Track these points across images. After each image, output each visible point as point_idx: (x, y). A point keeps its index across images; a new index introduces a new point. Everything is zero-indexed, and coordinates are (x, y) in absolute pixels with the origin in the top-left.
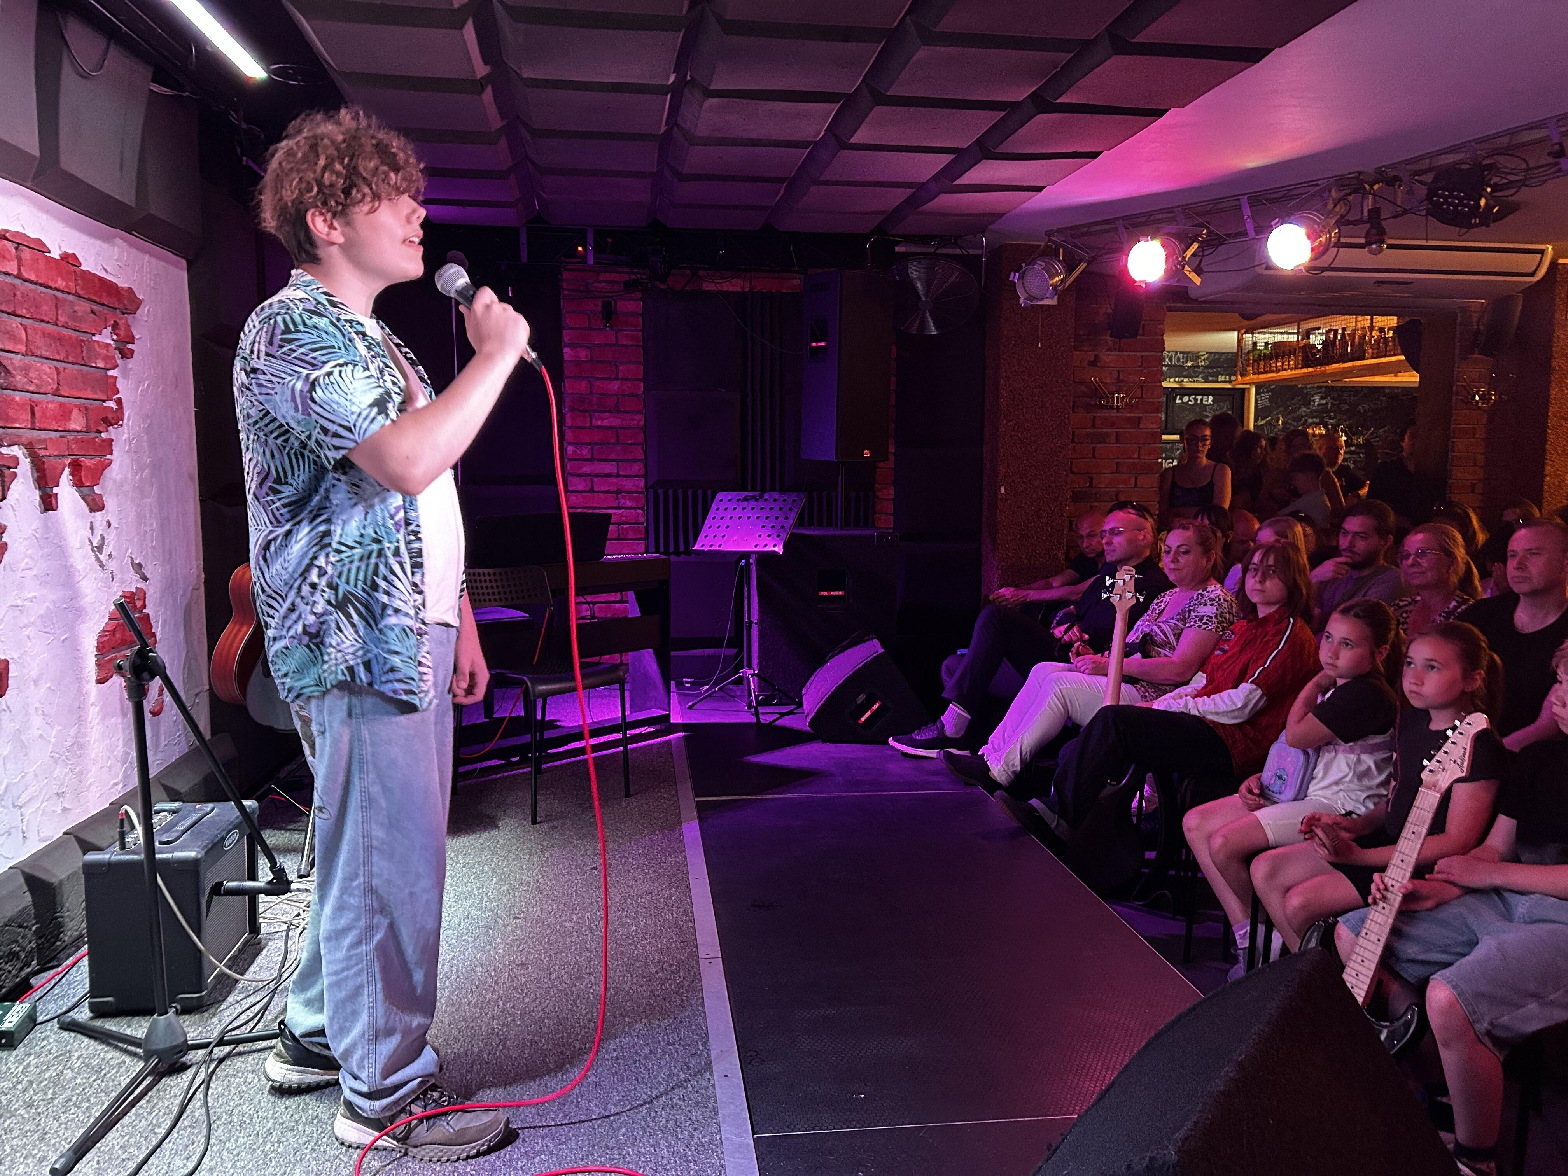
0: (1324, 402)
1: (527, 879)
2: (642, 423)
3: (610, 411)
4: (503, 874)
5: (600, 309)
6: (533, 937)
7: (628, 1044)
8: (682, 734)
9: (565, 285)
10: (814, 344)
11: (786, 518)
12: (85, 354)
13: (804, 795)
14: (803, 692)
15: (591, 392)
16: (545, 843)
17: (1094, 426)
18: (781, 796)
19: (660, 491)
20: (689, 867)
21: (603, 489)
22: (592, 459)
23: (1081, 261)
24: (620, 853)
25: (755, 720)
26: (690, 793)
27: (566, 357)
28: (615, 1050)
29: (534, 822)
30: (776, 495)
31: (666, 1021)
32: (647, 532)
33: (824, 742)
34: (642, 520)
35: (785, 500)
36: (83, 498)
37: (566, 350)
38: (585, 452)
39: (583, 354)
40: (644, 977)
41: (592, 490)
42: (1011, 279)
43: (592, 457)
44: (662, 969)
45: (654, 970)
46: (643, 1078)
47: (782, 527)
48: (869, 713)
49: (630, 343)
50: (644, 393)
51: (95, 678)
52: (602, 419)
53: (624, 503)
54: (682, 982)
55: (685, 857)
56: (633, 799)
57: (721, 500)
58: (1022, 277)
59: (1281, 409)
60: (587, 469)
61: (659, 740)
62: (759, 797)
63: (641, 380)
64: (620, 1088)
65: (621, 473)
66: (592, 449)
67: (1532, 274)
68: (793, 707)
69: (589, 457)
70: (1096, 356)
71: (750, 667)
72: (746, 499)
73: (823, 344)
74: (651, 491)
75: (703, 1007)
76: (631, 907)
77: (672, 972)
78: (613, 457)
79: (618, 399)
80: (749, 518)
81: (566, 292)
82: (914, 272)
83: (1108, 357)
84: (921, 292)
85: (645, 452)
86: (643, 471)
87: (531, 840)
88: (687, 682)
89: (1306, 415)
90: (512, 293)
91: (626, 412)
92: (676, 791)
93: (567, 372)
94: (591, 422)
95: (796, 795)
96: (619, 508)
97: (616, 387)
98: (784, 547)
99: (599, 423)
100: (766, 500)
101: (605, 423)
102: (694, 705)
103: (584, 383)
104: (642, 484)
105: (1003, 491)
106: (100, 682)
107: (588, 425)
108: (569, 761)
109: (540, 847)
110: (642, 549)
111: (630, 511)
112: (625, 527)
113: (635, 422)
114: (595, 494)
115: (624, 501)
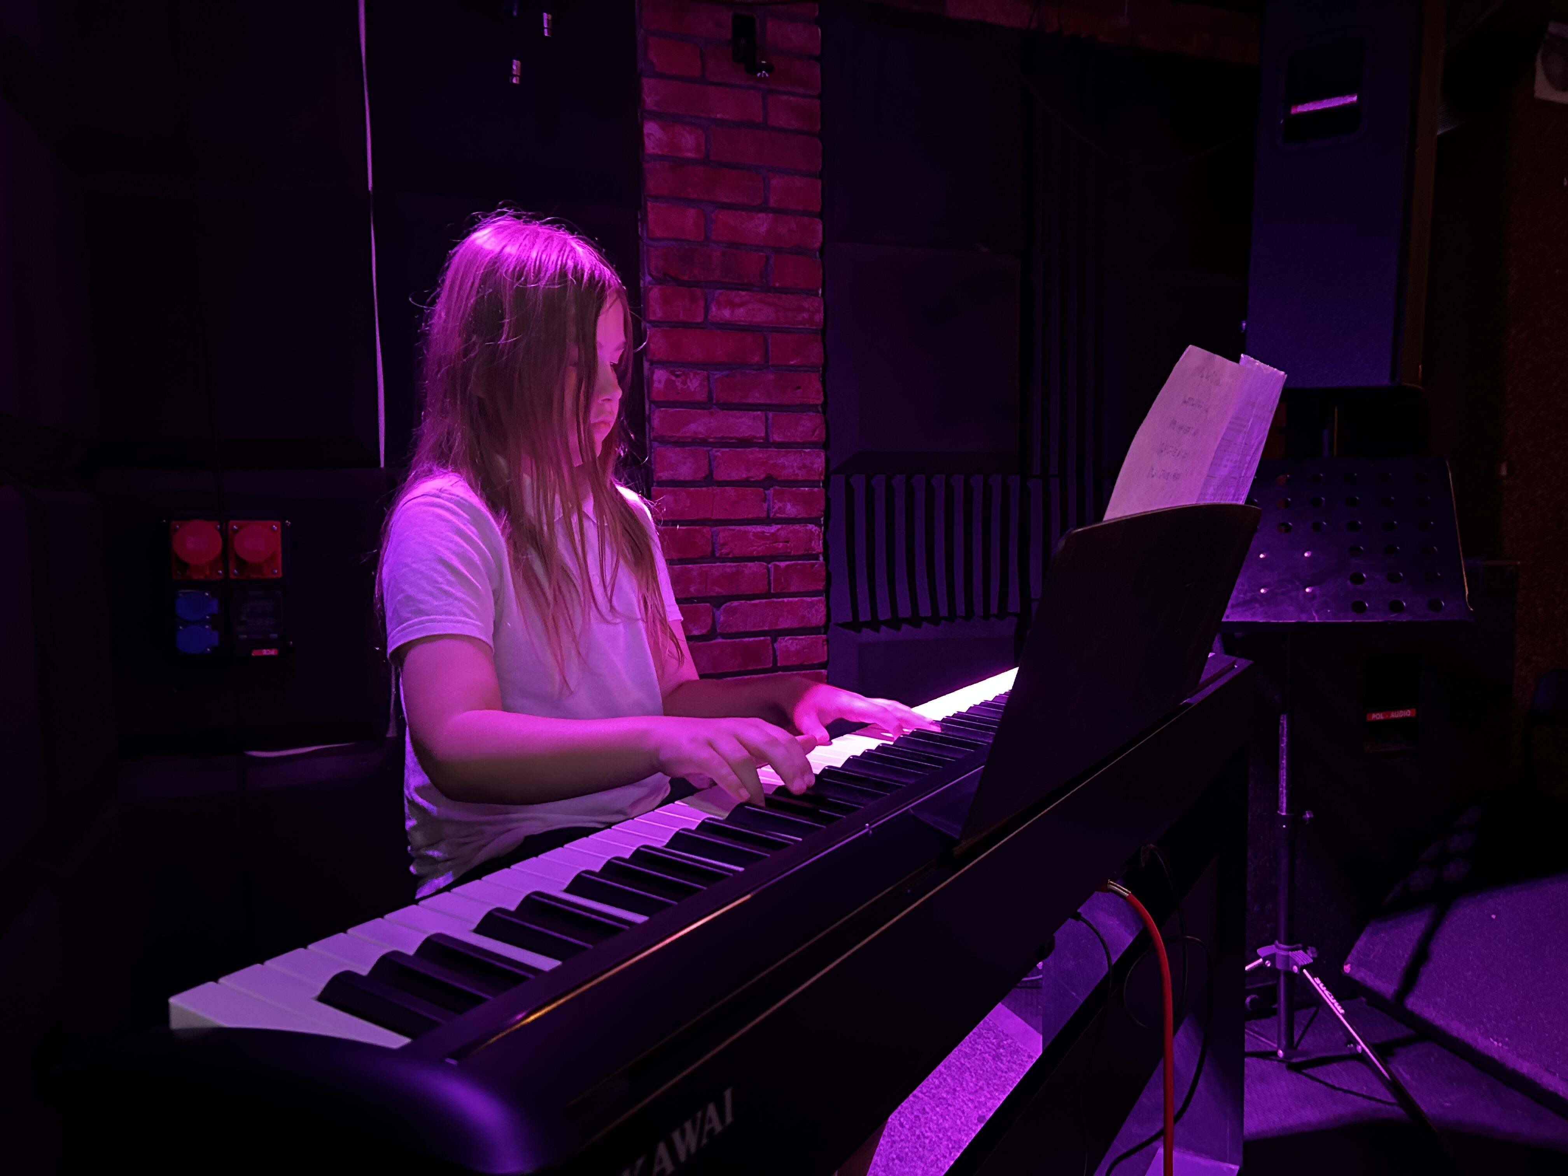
2: (819, 317)
3: (748, 288)
5: (728, 32)
15: (707, 238)
19: (858, 482)
21: (735, 476)
22: (707, 405)
27: (651, 147)
32: (830, 576)
34: (818, 546)
37: (651, 128)
38: (695, 385)
39: (689, 143)
41: (709, 480)
43: (710, 399)
49: (795, 125)
50: (823, 246)
52: (733, 306)
53: (780, 510)
60: (698, 426)
63: (814, 215)
65: (777, 438)
66: (709, 378)
69: (702, 397)
74: (837, 480)
78: (756, 397)
79: (767, 258)
85: (825, 388)
86: (820, 434)
91: (783, 291)
93: (650, 181)
94: (707, 309)
96: (769, 520)
97: (763, 229)
99: (726, 313)
101: (741, 315)
103: (691, 213)
104: (819, 463)
105: (1504, 471)
107: (700, 319)
110: (818, 617)
111: (792, 527)
112: (782, 564)
113: (805, 315)
114: (717, 490)
115: (778, 505)
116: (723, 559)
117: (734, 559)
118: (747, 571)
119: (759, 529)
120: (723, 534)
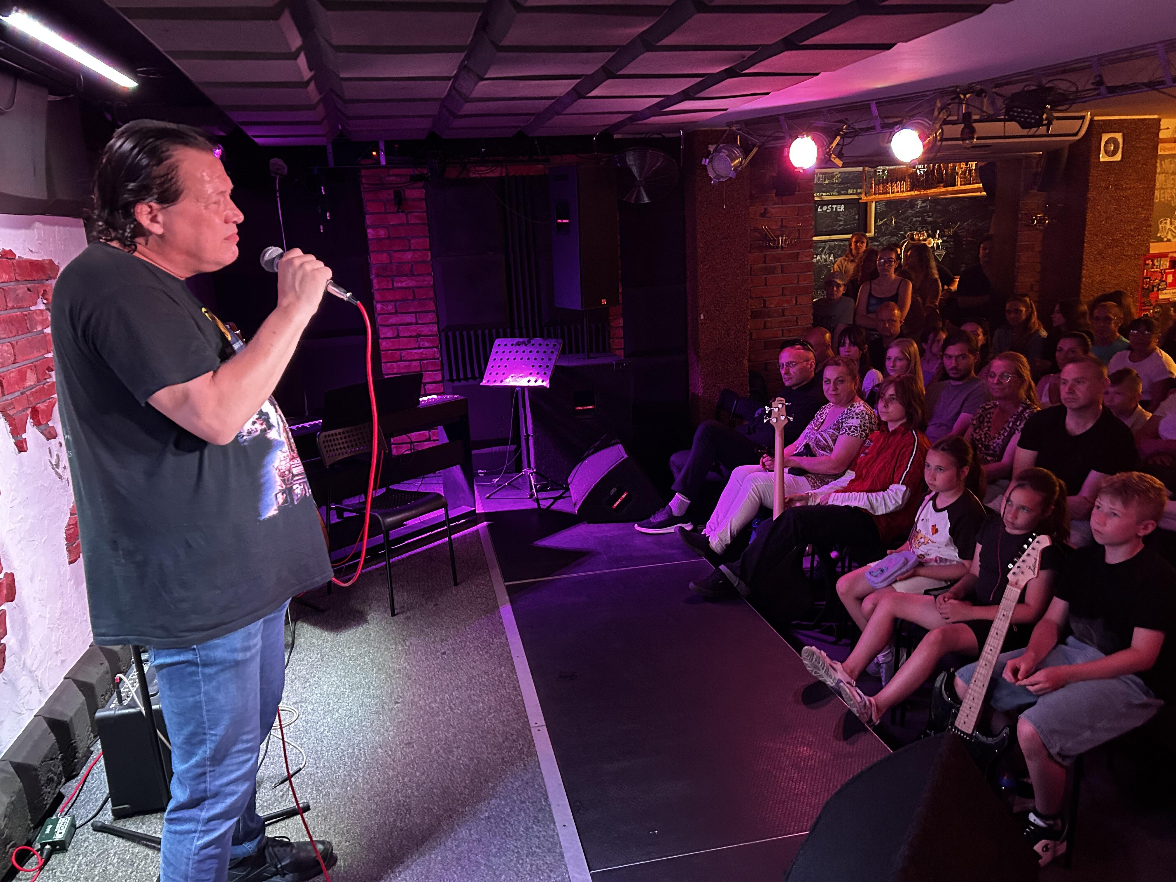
0: (924, 204)
1: (398, 667)
2: (432, 282)
3: (406, 275)
4: (379, 663)
5: (393, 197)
6: (412, 719)
7: (494, 805)
8: (486, 523)
9: (364, 181)
10: (560, 221)
11: (550, 359)
12: (28, 325)
13: (580, 574)
14: (569, 481)
15: (391, 262)
16: (404, 633)
17: (765, 262)
18: (565, 576)
19: (450, 334)
20: (511, 647)
21: (406, 335)
22: (396, 313)
23: (754, 146)
24: (459, 638)
25: (536, 506)
26: (500, 578)
27: (370, 236)
28: (486, 811)
29: (393, 614)
30: (539, 340)
31: (517, 783)
32: (442, 364)
33: (589, 523)
34: (438, 356)
35: (547, 345)
36: (42, 433)
37: (369, 231)
38: (391, 308)
39: (382, 233)
40: (495, 747)
41: (398, 336)
42: (703, 163)
43: (396, 311)
44: (507, 738)
45: (501, 740)
46: (509, 832)
47: (547, 366)
48: (620, 501)
49: (418, 222)
50: (431, 259)
51: (68, 561)
52: (401, 282)
53: (423, 344)
54: (522, 748)
55: (507, 639)
56: (460, 586)
57: (499, 345)
58: (711, 161)
59: (894, 212)
60: (393, 320)
61: (469, 530)
62: (550, 578)
63: (427, 250)
64: (495, 842)
65: (420, 322)
66: (395, 305)
67: (1076, 135)
68: (562, 491)
69: (393, 311)
70: (766, 209)
71: (529, 467)
72: (518, 344)
73: (567, 221)
74: (443, 334)
75: (540, 768)
76: (476, 686)
77: (514, 741)
78: (412, 310)
79: (412, 265)
80: (521, 359)
81: (366, 186)
82: (631, 160)
83: (774, 210)
84: (636, 175)
85: (436, 305)
86: (435, 319)
87: (393, 631)
88: (481, 473)
89: (912, 216)
90: (325, 191)
91: (418, 275)
92: (490, 577)
93: (371, 248)
94: (393, 284)
95: (576, 575)
96: (419, 348)
97: (410, 257)
98: (550, 382)
99: (399, 285)
100: (533, 345)
101: (404, 284)
102: (490, 496)
103: (385, 255)
104: (436, 329)
105: (702, 317)
106: (71, 562)
107: (391, 287)
108: (407, 554)
109: (401, 637)
110: (439, 378)
111: (427, 350)
112: (425, 362)
113: (426, 282)
114: (401, 339)
115: (422, 343)
116: (405, 361)
117: (409, 361)
118: (413, 365)
119: (416, 351)
120: (404, 353)
